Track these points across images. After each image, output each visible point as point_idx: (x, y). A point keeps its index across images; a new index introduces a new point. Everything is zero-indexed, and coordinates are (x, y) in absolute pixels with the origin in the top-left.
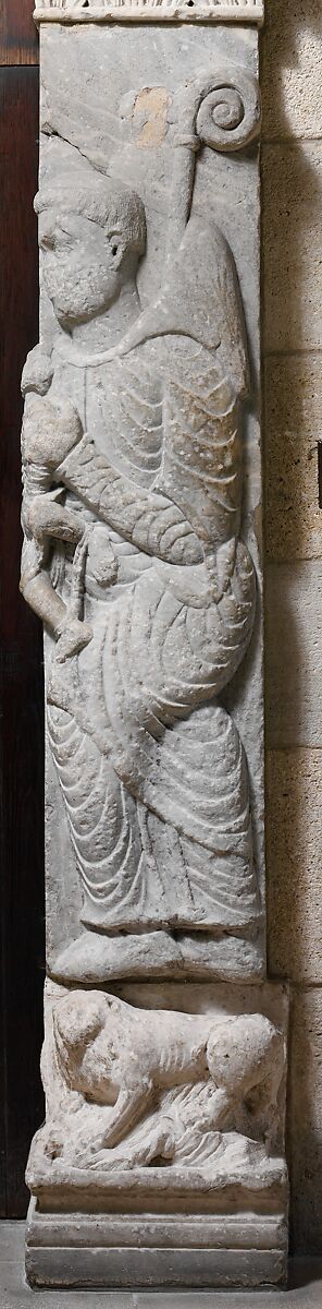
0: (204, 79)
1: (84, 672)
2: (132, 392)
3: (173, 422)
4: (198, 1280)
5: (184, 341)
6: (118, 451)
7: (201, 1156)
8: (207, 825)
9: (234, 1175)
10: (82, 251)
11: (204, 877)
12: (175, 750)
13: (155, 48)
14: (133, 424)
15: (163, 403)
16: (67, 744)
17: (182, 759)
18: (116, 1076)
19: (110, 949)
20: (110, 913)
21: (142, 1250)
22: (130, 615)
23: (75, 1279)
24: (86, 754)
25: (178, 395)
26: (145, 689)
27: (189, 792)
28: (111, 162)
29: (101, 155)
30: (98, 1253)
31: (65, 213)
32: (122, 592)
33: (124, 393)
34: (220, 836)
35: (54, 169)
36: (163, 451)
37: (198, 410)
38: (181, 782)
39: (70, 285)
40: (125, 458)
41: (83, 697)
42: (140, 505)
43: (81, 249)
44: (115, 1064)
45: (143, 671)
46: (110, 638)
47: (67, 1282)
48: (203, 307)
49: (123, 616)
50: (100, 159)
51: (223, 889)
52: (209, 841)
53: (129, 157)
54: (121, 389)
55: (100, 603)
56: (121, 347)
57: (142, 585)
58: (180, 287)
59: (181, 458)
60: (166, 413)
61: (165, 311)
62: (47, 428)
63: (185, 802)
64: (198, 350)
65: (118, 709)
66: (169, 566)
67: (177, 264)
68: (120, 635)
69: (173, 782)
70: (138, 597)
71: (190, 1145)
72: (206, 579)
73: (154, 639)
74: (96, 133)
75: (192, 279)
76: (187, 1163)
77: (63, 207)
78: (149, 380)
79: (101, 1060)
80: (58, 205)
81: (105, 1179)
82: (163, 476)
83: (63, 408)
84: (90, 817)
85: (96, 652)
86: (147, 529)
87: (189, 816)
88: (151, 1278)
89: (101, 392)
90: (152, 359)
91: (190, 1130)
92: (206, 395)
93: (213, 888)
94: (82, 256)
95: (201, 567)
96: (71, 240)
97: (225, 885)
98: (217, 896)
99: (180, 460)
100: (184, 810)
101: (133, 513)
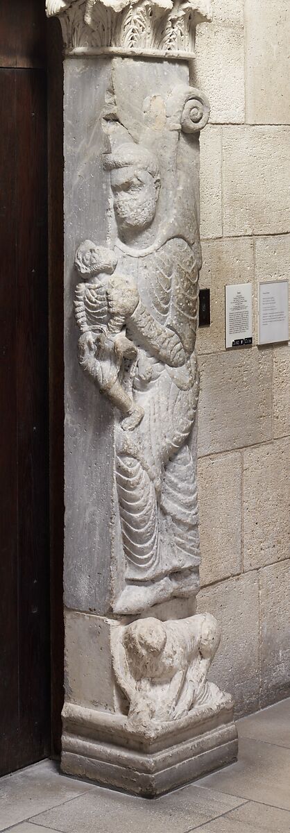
0: (186, 93)
1: (143, 434)
2: (162, 271)
3: (177, 287)
4: (211, 767)
5: (181, 241)
6: (153, 305)
7: (205, 698)
8: (188, 512)
9: (223, 704)
10: (146, 191)
11: (183, 541)
12: (173, 472)
13: (155, 73)
14: (162, 290)
15: (173, 276)
16: (137, 477)
17: (176, 476)
18: (176, 663)
19: (148, 592)
20: (149, 572)
21: (193, 758)
22: (159, 399)
23: (171, 785)
24: (145, 482)
25: (180, 271)
26: (167, 440)
27: (179, 495)
28: (141, 138)
29: (137, 134)
30: (179, 767)
31: (140, 169)
32: (153, 385)
33: (158, 272)
34: (194, 517)
35: (118, 141)
36: (171, 303)
37: (188, 280)
38: (175, 490)
39: (139, 210)
40: (155, 309)
41: (144, 448)
42: (163, 335)
43: (146, 189)
44: (175, 657)
45: (166, 429)
46: (152, 413)
47: (168, 788)
48: (190, 221)
49: (156, 399)
50: (136, 136)
51: (193, 546)
52: (189, 520)
53: (149, 135)
54: (157, 269)
55: (139, 392)
56: (156, 245)
57: (162, 381)
58: (182, 211)
59: (180, 307)
60: (174, 282)
61: (176, 224)
62: (127, 294)
63: (177, 501)
64: (186, 246)
65: (158, 453)
66: (172, 369)
67: (180, 197)
68: (156, 411)
69: (171, 490)
70: (161, 388)
71: (202, 693)
72: (187, 374)
73: (170, 411)
74: (134, 121)
75: (186, 207)
76: (199, 704)
77: (139, 166)
78: (169, 264)
79: (170, 656)
80: (136, 164)
81: (180, 723)
82: (171, 318)
83: (130, 281)
84: (146, 517)
85: (147, 422)
86: (165, 348)
87: (179, 508)
88: (197, 773)
89: (146, 271)
90: (170, 252)
91: (201, 685)
92: (190, 271)
93: (188, 547)
94: (146, 194)
95: (184, 367)
96: (142, 184)
97: (193, 544)
98: (190, 551)
99: (180, 308)
100: (176, 505)
101: (161, 340)
